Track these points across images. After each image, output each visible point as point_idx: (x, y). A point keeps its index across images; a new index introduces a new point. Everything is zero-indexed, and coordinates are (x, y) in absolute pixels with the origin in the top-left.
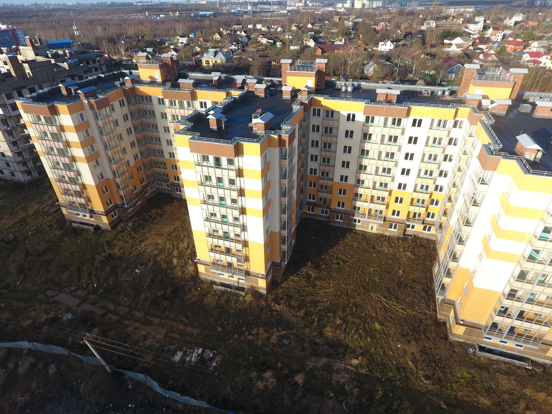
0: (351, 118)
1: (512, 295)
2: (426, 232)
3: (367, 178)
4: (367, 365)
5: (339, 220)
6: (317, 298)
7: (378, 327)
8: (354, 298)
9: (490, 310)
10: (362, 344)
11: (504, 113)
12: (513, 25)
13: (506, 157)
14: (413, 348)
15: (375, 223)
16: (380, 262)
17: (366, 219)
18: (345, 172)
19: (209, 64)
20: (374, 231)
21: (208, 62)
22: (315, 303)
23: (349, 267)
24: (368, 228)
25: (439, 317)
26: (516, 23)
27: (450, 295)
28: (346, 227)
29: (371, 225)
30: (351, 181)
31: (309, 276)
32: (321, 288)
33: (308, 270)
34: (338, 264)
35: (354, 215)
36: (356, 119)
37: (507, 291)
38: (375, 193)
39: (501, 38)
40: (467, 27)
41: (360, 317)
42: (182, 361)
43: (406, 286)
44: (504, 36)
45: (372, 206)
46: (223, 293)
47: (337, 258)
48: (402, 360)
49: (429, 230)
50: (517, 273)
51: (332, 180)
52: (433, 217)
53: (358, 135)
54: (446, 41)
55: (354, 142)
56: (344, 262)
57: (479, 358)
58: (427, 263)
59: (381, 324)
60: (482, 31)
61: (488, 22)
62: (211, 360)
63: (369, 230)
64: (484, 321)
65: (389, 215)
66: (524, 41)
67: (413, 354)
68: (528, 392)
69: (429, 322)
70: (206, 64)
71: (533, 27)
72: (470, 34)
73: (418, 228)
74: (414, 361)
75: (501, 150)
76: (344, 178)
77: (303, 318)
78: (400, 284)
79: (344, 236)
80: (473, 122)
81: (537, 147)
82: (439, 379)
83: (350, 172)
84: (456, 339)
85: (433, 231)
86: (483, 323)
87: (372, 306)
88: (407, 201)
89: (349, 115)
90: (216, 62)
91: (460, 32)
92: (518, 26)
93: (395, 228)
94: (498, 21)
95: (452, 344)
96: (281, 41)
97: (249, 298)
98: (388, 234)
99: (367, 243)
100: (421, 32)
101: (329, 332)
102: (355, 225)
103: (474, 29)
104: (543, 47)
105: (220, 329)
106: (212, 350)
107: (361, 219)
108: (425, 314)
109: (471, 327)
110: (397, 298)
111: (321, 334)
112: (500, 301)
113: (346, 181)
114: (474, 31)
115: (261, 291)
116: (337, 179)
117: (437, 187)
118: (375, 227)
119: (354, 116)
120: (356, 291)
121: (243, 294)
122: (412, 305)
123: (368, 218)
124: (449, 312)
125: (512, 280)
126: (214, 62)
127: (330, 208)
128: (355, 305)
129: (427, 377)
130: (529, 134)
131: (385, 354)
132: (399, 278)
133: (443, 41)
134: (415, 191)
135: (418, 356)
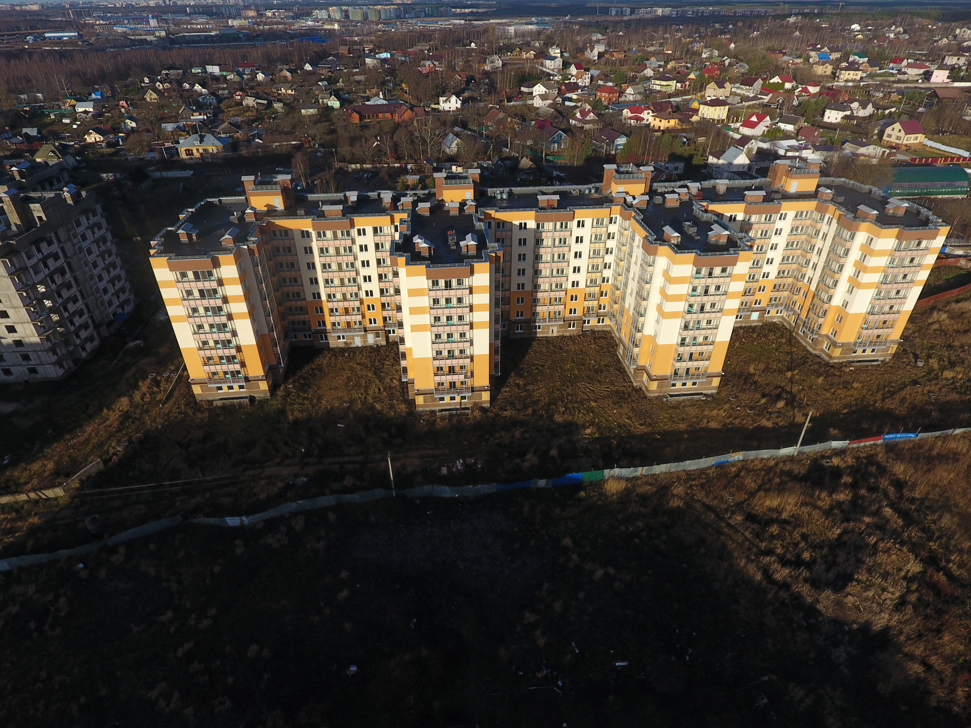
0: (522, 227)
1: (683, 343)
2: (601, 324)
3: (544, 283)
4: (597, 430)
5: (519, 331)
6: (535, 399)
7: (594, 404)
8: (564, 390)
9: (671, 361)
10: (587, 419)
11: (645, 207)
12: (596, 58)
13: (661, 245)
14: (626, 409)
15: (555, 325)
16: (573, 359)
17: (547, 323)
18: (521, 280)
19: (192, 154)
20: (555, 334)
21: (189, 152)
22: (537, 402)
23: (548, 368)
24: (548, 332)
25: (635, 384)
26: (600, 55)
27: (642, 362)
28: (527, 336)
29: (551, 328)
30: (528, 287)
31: (518, 385)
32: (534, 391)
33: (513, 379)
34: (538, 369)
35: (535, 322)
36: (528, 227)
37: (679, 341)
38: (553, 295)
39: (589, 80)
40: (542, 64)
41: (578, 402)
42: (450, 472)
43: (602, 372)
44: (592, 78)
45: (552, 308)
46: (451, 416)
47: (534, 365)
48: (620, 421)
49: (603, 322)
50: (683, 325)
51: (509, 290)
52: (604, 309)
53: (531, 242)
54: (523, 89)
55: (528, 250)
56: (542, 366)
57: (671, 402)
58: (611, 350)
59: (596, 402)
60: (563, 69)
61: (565, 54)
62: (476, 463)
63: (550, 335)
64: (668, 372)
65: (567, 314)
66: (616, 85)
67: (626, 414)
68: (706, 413)
69: (630, 390)
70: (187, 155)
71: (620, 60)
72: (549, 75)
73: (593, 322)
74: (629, 418)
75: (656, 240)
76: (521, 286)
77: (532, 415)
78: (596, 371)
79: (530, 345)
80: (625, 218)
81: (677, 234)
82: (649, 424)
83: (526, 280)
84: (652, 395)
85: (607, 321)
86: (669, 374)
87: (582, 392)
88: (581, 297)
89: (521, 224)
90: (205, 150)
91: (536, 74)
92: (603, 60)
93: (574, 327)
94: (577, 53)
95: (650, 400)
96: (280, 101)
97: (477, 413)
98: (568, 334)
99: (553, 346)
100: (487, 74)
101: (559, 419)
102: (536, 332)
103: (552, 67)
104: (639, 93)
105: (465, 443)
106: (471, 457)
107: (541, 324)
108: (624, 386)
109: (662, 379)
110: (599, 382)
111: (553, 422)
112: (676, 350)
113: (523, 288)
114: (553, 70)
115: (484, 405)
116: (514, 288)
117: (604, 278)
118: (555, 329)
119: (525, 224)
120: (564, 385)
121: (469, 411)
122: (612, 383)
123: (549, 322)
124: (642, 377)
125: (681, 331)
126: (201, 151)
127: (509, 320)
128: (568, 394)
129: (641, 425)
130: (670, 226)
131: (606, 420)
132: (594, 366)
133: (520, 89)
134: (587, 286)
135: (630, 414)
